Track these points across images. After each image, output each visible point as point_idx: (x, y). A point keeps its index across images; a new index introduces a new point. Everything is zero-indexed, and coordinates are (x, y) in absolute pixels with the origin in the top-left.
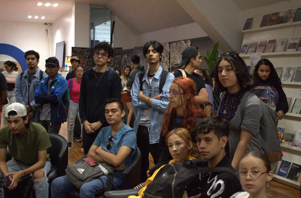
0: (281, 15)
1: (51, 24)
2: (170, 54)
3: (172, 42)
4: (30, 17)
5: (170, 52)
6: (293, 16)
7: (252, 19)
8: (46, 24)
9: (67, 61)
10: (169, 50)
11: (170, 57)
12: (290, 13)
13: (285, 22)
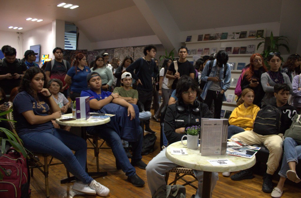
0: (212, 35)
1: (22, 33)
2: (134, 54)
3: (136, 47)
4: (11, 27)
5: (134, 53)
6: (220, 36)
7: (191, 36)
8: (18, 33)
9: (44, 58)
10: (133, 51)
11: (134, 55)
12: (218, 35)
13: (215, 39)
